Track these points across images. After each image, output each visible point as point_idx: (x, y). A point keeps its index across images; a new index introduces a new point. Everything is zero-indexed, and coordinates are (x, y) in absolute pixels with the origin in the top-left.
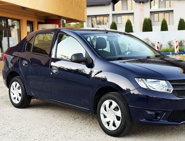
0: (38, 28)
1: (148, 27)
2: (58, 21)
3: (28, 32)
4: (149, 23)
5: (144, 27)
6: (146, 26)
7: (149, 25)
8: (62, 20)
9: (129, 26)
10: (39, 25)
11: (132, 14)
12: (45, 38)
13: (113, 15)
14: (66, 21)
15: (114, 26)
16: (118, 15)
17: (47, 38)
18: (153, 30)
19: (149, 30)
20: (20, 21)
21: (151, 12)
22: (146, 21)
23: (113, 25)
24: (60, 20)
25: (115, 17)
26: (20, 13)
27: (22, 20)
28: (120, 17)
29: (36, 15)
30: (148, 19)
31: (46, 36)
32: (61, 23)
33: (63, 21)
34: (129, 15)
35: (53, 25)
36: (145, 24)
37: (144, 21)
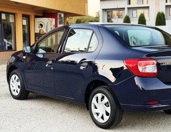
0: (35, 21)
1: (161, 21)
2: (55, 14)
3: (23, 26)
4: (162, 17)
5: (157, 21)
6: (159, 20)
7: (162, 19)
8: (59, 13)
9: (142, 20)
10: (35, 18)
11: (148, 8)
12: (41, 31)
13: (129, 8)
14: (64, 15)
15: (127, 20)
16: (133, 9)
17: (43, 31)
18: (166, 24)
19: (163, 24)
20: (15, 14)
21: (166, 6)
22: (159, 14)
23: (127, 18)
24: (57, 14)
25: (131, 11)
26: (15, 7)
27: (17, 13)
28: (136, 11)
29: (32, 9)
30: (161, 13)
31: (42, 29)
32: (58, 17)
33: (60, 15)
34: (144, 9)
35: (49, 18)
36: (158, 18)
37: (158, 15)
